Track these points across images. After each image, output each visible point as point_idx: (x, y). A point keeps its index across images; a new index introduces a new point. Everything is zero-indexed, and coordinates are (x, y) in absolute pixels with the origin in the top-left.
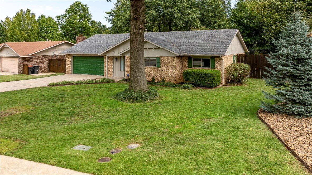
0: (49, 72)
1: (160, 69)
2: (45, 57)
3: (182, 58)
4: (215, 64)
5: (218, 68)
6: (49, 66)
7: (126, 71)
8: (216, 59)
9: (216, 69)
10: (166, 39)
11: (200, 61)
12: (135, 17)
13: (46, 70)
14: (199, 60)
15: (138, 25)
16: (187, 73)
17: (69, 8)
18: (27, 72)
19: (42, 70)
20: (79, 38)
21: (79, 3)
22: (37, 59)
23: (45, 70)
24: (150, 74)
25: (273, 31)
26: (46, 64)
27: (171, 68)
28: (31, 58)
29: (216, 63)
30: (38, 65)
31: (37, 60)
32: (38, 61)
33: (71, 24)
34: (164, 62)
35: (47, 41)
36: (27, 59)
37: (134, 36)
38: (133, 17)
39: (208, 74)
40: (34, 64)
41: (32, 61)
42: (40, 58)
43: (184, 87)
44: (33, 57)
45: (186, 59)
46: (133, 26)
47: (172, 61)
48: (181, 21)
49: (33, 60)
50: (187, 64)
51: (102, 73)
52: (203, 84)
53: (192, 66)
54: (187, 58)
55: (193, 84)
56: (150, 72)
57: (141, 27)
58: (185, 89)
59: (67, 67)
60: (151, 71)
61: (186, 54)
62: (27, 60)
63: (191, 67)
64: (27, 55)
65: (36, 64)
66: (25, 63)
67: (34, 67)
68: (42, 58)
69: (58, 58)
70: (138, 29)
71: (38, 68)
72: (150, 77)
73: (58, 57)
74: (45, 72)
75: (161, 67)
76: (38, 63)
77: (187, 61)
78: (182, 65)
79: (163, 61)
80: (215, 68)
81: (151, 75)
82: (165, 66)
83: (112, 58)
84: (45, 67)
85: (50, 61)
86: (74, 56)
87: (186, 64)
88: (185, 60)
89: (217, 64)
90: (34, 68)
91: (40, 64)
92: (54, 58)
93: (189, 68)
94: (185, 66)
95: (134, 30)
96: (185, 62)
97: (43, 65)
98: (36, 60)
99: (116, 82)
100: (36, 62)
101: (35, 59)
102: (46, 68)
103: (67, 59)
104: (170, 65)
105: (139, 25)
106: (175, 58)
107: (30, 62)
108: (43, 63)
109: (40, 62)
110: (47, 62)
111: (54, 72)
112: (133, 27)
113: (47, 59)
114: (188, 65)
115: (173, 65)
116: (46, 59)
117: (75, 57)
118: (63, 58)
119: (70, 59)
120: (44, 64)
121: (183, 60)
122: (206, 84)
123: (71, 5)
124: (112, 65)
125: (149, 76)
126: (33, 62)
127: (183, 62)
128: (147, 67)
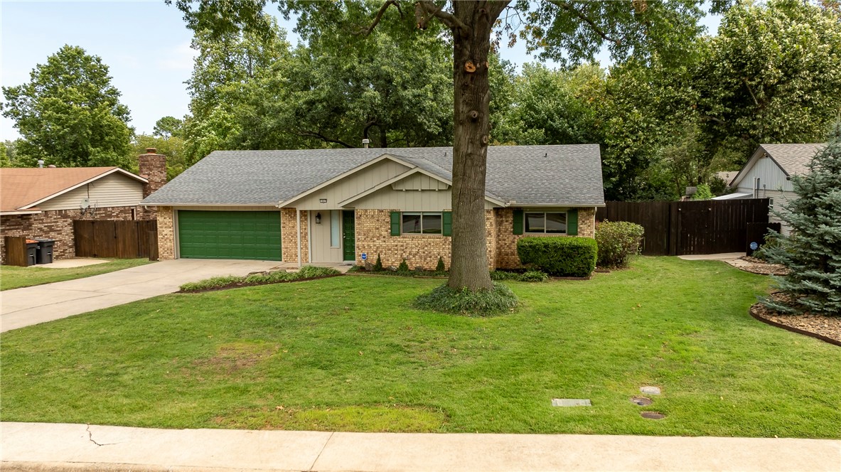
0: (76, 255)
1: (451, 239)
2: (63, 214)
3: (500, 213)
4: (577, 226)
5: (584, 234)
6: (75, 240)
7: (358, 247)
8: (581, 215)
9: (580, 236)
10: (438, 167)
11: (542, 219)
12: (474, 115)
13: (70, 253)
14: (541, 216)
15: (478, 135)
16: (530, 246)
17: (47, 64)
18: (22, 259)
19: (57, 251)
20: (148, 161)
21: (80, 53)
22: (42, 220)
23: (66, 253)
24: (424, 253)
25: (627, 151)
26: (65, 235)
28: (25, 217)
29: (579, 223)
30: (46, 237)
31: (43, 223)
32: (45, 226)
33: (64, 117)
35: (41, 166)
36: (12, 222)
37: (469, 162)
38: (468, 117)
39: (581, 248)
40: (34, 236)
41: (28, 227)
42: (51, 217)
43: (530, 278)
44: (30, 215)
45: (509, 215)
46: (468, 137)
48: (431, 120)
49: (31, 225)
50: (512, 225)
51: (275, 254)
52: (568, 270)
53: (522, 231)
54: (512, 211)
55: (545, 270)
56: (426, 248)
57: (485, 142)
58: (531, 282)
59: (162, 242)
60: (426, 246)
61: (514, 202)
62: (13, 224)
63: (521, 234)
64: (16, 210)
65: (42, 236)
66: (10, 234)
67: (40, 244)
68: (55, 219)
69: (98, 216)
70: (480, 146)
71: (52, 246)
72: (425, 259)
73: (96, 214)
74: (65, 259)
76: (46, 232)
77: (511, 219)
78: (499, 229)
80: (577, 235)
81: (427, 255)
83: (306, 216)
84: (64, 244)
85: (77, 225)
86: (180, 212)
87: (508, 225)
88: (507, 217)
89: (581, 226)
90: (39, 248)
91: (52, 234)
92: (88, 217)
93: (516, 236)
94: (505, 232)
95: (468, 146)
96: (507, 221)
97: (60, 237)
98: (40, 223)
99: (344, 275)
100: (41, 229)
101: (35, 220)
102: (67, 245)
103: (160, 219)
105: (481, 137)
106: (492, 212)
107: (23, 231)
108: (59, 232)
109: (51, 229)
110: (69, 229)
111: (95, 256)
112: (467, 141)
113: (70, 221)
114: (513, 228)
116: (66, 221)
117: (184, 215)
118: (110, 216)
119: (167, 220)
120: (61, 234)
121: (502, 217)
122: (575, 270)
123: (51, 55)
124: (307, 234)
125: (421, 258)
126: (31, 229)
127: (502, 221)
128: (415, 235)
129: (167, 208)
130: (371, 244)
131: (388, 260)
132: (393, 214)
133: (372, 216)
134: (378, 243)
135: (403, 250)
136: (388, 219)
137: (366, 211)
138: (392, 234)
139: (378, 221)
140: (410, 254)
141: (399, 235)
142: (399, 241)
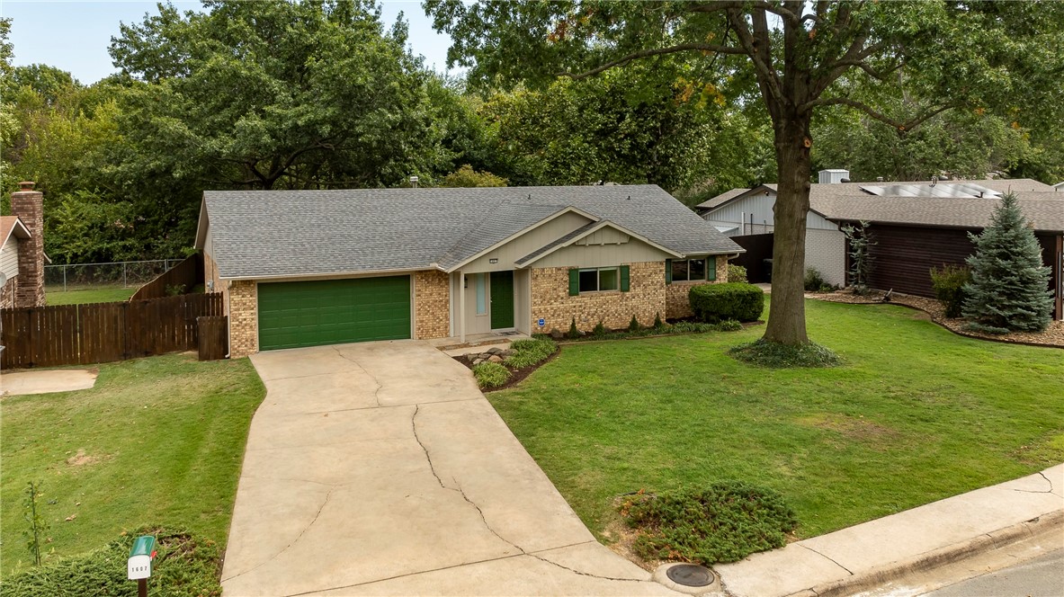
1: (627, 294)
4: (715, 271)
5: (720, 279)
7: (533, 312)
9: (717, 281)
24: (602, 312)
27: (655, 289)
29: (717, 269)
34: (638, 277)
47: (656, 273)
51: (402, 331)
53: (670, 279)
56: (604, 307)
60: (604, 304)
63: (670, 283)
75: (632, 288)
79: (635, 275)
80: (715, 280)
81: (605, 314)
82: (639, 286)
86: (259, 285)
89: (718, 272)
103: (235, 298)
104: (652, 282)
106: (664, 263)
115: (658, 282)
124: (448, 301)
125: (599, 317)
128: (593, 293)
129: (247, 283)
130: (548, 307)
131: (566, 324)
132: (572, 271)
133: (550, 275)
134: (556, 305)
135: (581, 311)
136: (566, 278)
137: (543, 270)
138: (571, 294)
139: (556, 280)
140: (588, 315)
141: (577, 294)
142: (577, 302)
